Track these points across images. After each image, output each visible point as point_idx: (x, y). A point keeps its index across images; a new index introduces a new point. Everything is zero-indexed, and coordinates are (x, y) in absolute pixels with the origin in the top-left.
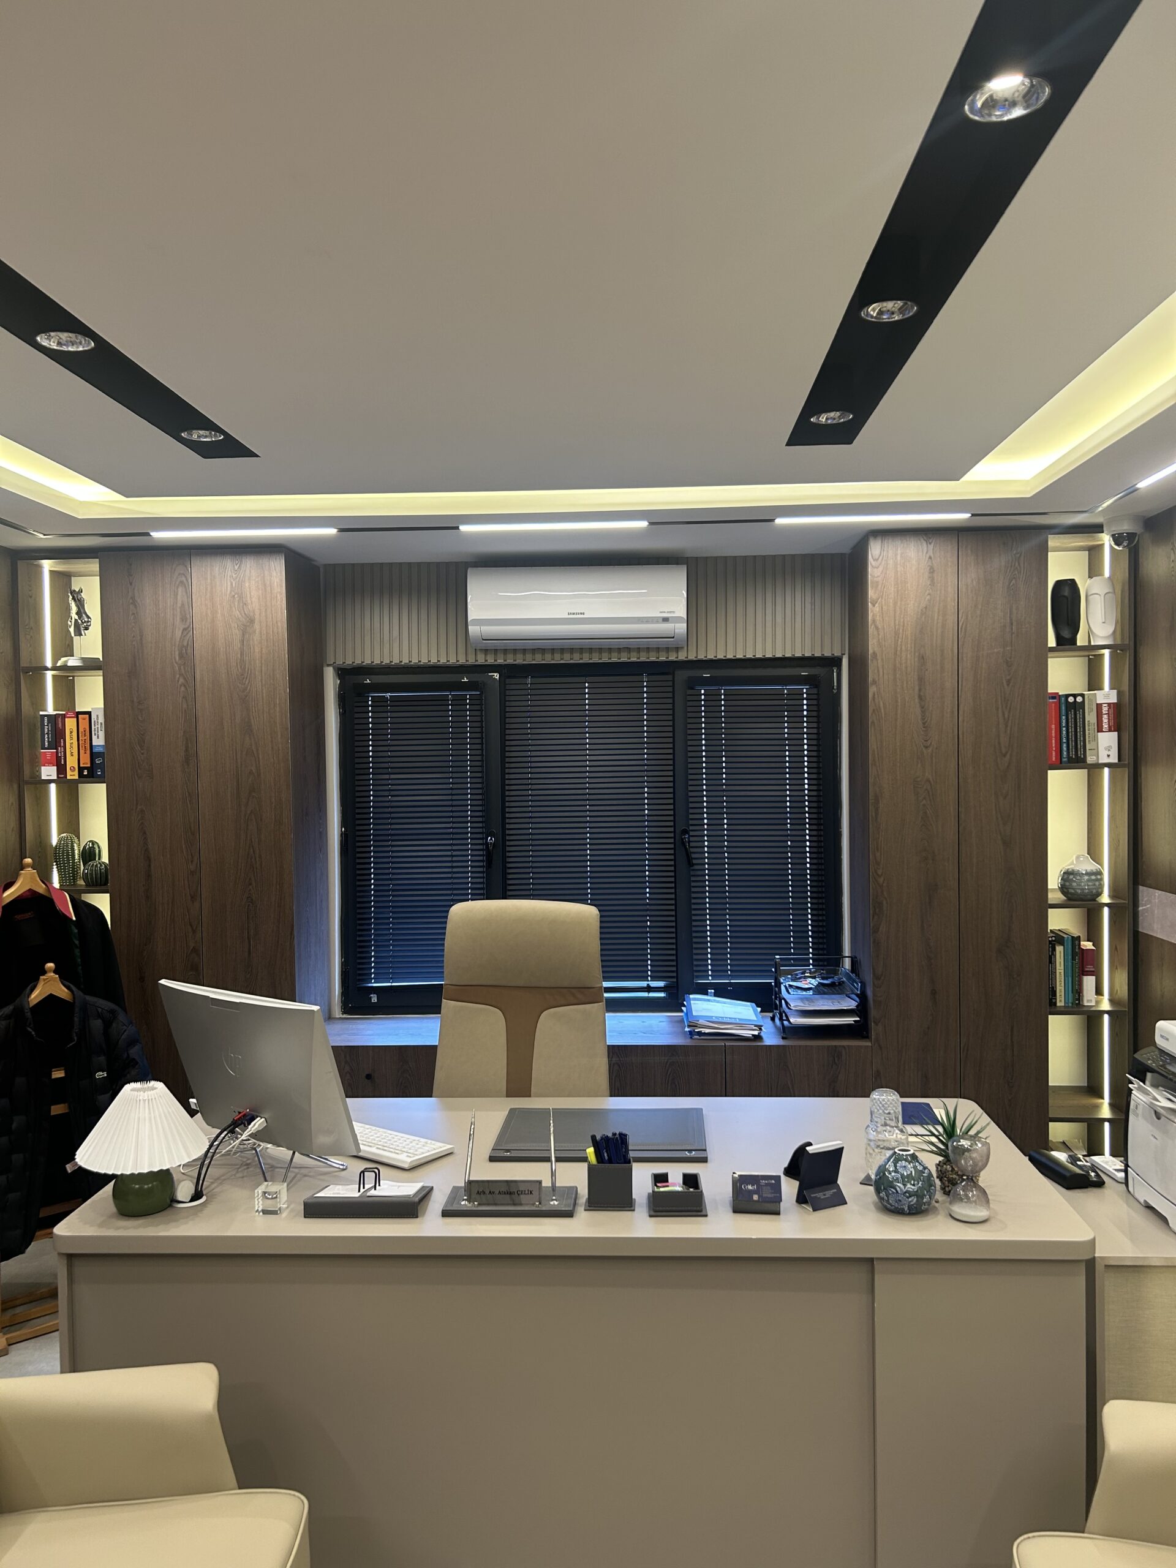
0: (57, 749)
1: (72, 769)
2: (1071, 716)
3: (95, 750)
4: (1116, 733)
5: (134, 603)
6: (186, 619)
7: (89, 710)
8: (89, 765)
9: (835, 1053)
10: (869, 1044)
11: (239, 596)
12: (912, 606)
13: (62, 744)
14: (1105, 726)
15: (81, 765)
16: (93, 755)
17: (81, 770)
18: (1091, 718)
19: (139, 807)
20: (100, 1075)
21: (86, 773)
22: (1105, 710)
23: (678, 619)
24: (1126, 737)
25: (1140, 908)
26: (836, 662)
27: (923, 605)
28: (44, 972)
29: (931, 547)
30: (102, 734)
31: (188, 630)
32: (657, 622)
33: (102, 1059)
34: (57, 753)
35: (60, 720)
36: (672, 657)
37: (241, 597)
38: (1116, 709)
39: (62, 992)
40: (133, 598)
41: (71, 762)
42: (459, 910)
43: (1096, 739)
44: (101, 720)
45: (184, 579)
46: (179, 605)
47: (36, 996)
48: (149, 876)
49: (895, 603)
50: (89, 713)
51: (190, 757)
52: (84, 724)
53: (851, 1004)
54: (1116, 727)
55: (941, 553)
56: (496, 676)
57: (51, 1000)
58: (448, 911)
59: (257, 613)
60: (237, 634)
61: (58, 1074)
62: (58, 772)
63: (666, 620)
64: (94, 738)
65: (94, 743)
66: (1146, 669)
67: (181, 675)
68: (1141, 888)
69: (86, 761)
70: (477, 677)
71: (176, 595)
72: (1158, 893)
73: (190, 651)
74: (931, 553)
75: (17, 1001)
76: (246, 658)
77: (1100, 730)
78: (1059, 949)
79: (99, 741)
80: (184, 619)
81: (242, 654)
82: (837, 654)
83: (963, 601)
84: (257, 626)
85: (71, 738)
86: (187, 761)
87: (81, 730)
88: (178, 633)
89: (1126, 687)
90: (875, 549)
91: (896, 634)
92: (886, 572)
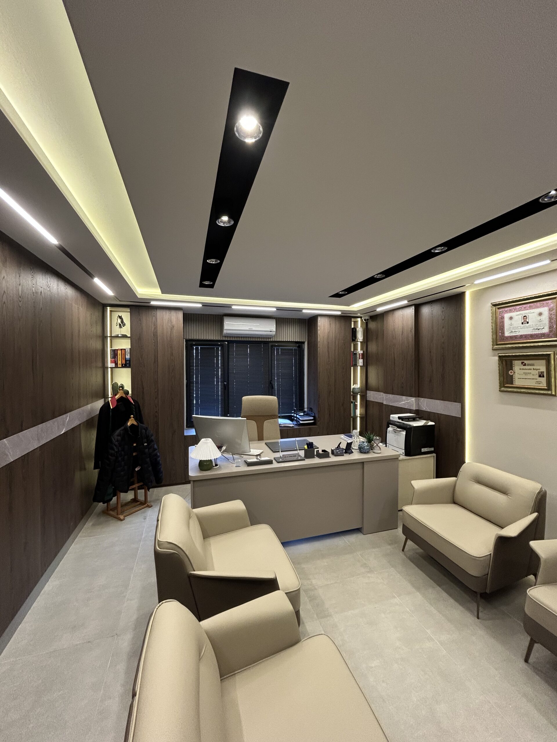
0: (115, 359)
1: (120, 364)
2: (354, 356)
3: (126, 359)
4: (362, 360)
5: (140, 320)
6: (155, 325)
7: (125, 348)
8: (125, 363)
9: (310, 429)
10: (317, 426)
11: (170, 321)
12: (326, 331)
13: (117, 357)
14: (361, 358)
15: (122, 363)
16: (126, 361)
17: (122, 365)
18: (358, 356)
19: (141, 375)
20: (145, 444)
21: (124, 365)
22: (361, 355)
23: (273, 331)
24: (365, 361)
25: (367, 395)
26: (303, 343)
27: (329, 331)
28: (130, 418)
29: (330, 319)
30: (129, 355)
31: (156, 328)
32: (269, 332)
33: (145, 440)
34: (115, 360)
35: (116, 351)
36: (269, 340)
37: (171, 321)
38: (363, 354)
39: (135, 423)
40: (140, 319)
41: (119, 362)
42: (245, 398)
43: (359, 361)
44: (129, 351)
45: (155, 315)
46: (153, 321)
47: (129, 424)
48: (143, 393)
49: (323, 331)
50: (125, 349)
51: (156, 361)
52: (123, 352)
53: (312, 418)
54: (363, 358)
55: (333, 321)
56: (227, 343)
57: (132, 425)
58: (242, 399)
59: (175, 325)
60: (169, 330)
61: (135, 445)
62: (115, 365)
63: (271, 331)
64: (126, 356)
65: (126, 357)
66: (369, 347)
67: (153, 340)
68: (367, 391)
69: (124, 362)
70: (222, 343)
71: (152, 319)
72: (372, 392)
73: (156, 334)
75: (125, 426)
76: (172, 336)
77: (360, 359)
78: (352, 404)
79: (128, 357)
80: (154, 325)
81: (171, 335)
82: (305, 341)
83: (336, 331)
84: (175, 327)
85: (119, 356)
86: (155, 362)
87: (122, 354)
88: (153, 329)
89: (365, 350)
90: (319, 319)
91: (323, 337)
92: (321, 324)
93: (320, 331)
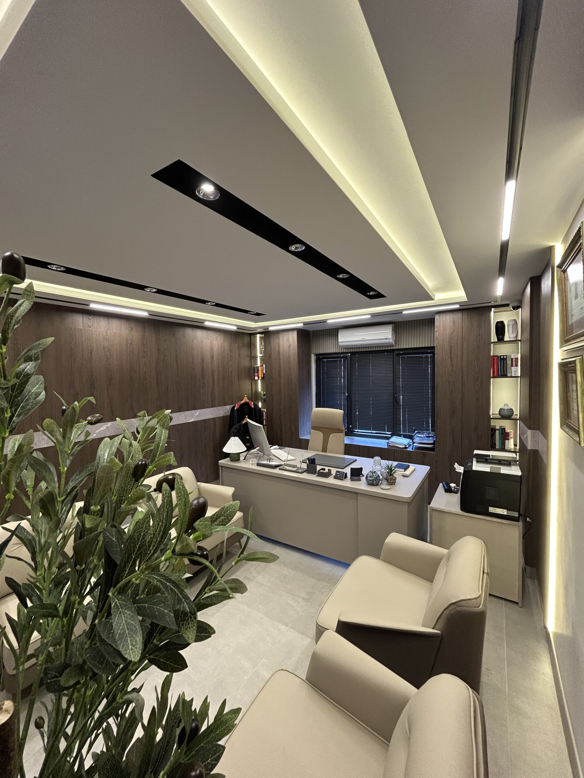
0: (258, 373)
2: (502, 362)
4: (518, 367)
5: (270, 343)
8: (263, 376)
9: (424, 454)
10: (434, 453)
12: (448, 332)
14: (514, 365)
18: (509, 362)
19: (271, 385)
21: (263, 378)
22: (514, 360)
23: (390, 339)
27: (452, 331)
29: (454, 315)
31: (279, 348)
32: (384, 340)
35: (258, 367)
36: (392, 348)
37: (288, 340)
38: (518, 359)
41: (260, 376)
43: (511, 369)
45: (278, 338)
48: (273, 400)
49: (443, 332)
50: (263, 366)
54: (518, 365)
55: (458, 317)
56: (349, 354)
59: (292, 343)
60: (288, 349)
62: (258, 378)
63: (386, 339)
67: (278, 357)
70: (345, 355)
73: (279, 352)
74: (454, 317)
77: (512, 366)
78: (497, 432)
80: (278, 345)
81: (289, 353)
83: (464, 329)
84: (291, 346)
85: (260, 371)
86: (279, 376)
87: (262, 369)
88: (277, 349)
90: (437, 317)
91: (443, 341)
92: (439, 324)
93: (437, 333)
